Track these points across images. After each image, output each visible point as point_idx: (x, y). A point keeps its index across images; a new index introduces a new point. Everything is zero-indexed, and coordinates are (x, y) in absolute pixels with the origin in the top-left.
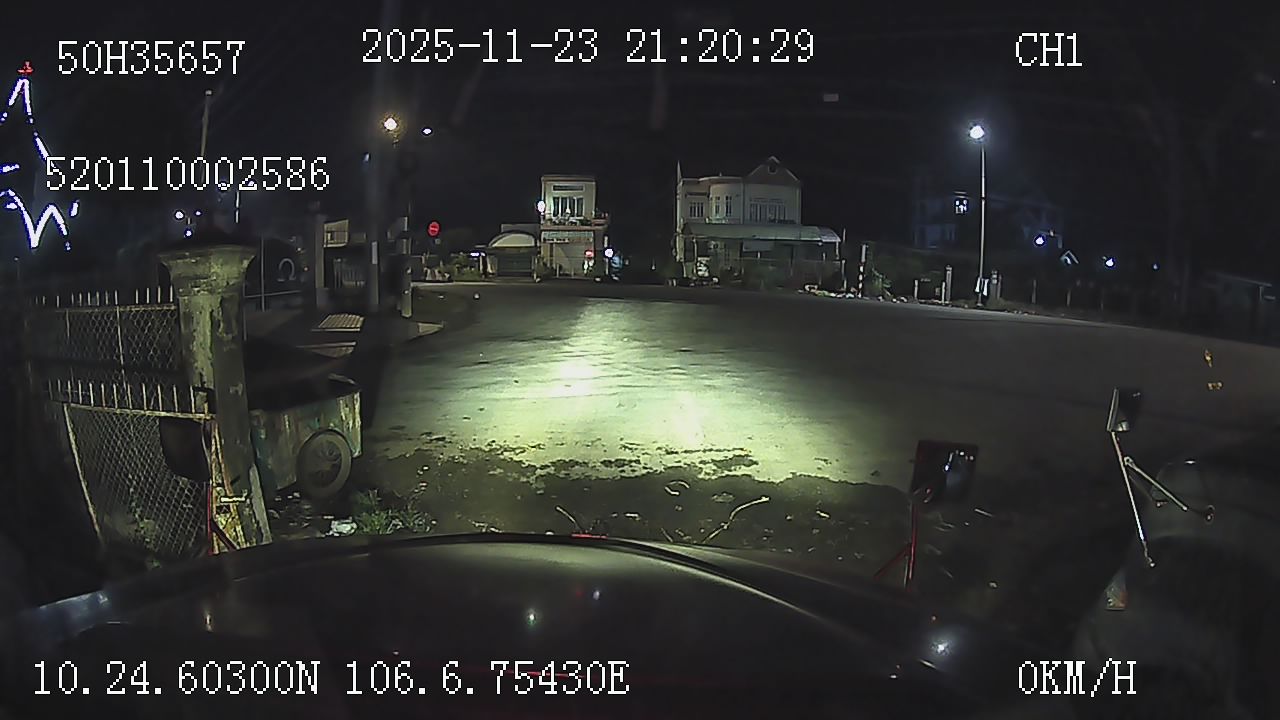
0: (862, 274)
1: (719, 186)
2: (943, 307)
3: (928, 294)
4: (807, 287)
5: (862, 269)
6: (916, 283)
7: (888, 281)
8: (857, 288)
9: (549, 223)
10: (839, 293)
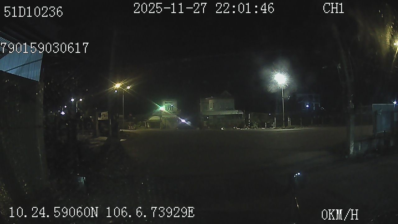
0: (249, 122)
1: (211, 100)
2: (273, 129)
3: (269, 126)
4: (234, 128)
5: (249, 121)
6: (266, 123)
7: (257, 124)
8: (248, 126)
9: (164, 113)
10: (243, 128)
